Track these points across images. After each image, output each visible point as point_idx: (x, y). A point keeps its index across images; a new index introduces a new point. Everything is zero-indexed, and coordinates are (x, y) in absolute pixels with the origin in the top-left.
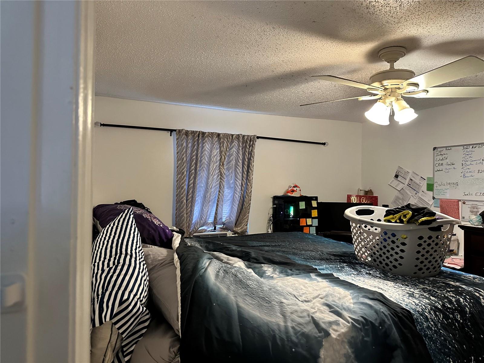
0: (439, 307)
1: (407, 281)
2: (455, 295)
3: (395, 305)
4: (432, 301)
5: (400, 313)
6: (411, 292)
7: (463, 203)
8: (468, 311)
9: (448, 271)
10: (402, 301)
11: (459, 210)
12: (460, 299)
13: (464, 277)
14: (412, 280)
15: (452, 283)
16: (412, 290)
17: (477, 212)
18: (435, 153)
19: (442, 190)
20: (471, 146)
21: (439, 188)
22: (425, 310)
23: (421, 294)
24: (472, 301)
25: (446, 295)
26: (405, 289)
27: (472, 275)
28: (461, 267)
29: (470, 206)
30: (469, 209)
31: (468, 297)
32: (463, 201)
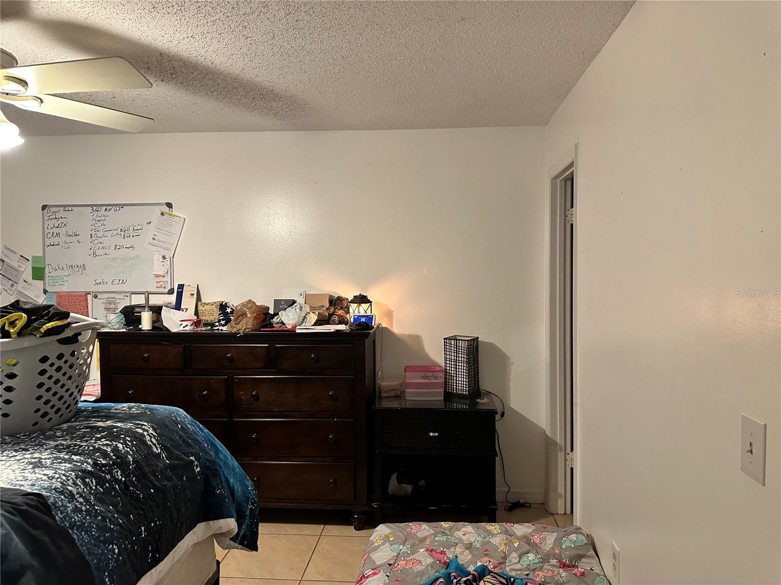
0: (88, 468)
1: (23, 442)
2: (110, 441)
3: (9, 493)
4: (76, 463)
5: (25, 505)
6: (36, 460)
7: (94, 297)
8: (131, 460)
9: (89, 406)
10: (21, 481)
11: (88, 308)
12: (118, 445)
13: (115, 409)
14: (32, 438)
15: (100, 424)
16: (37, 455)
17: (116, 309)
18: (45, 215)
19: (59, 278)
20: (104, 208)
21: (54, 274)
22: (66, 482)
23: (55, 457)
24: (134, 443)
25: (97, 446)
26: (22, 457)
27: (125, 405)
28: (97, 397)
29: (104, 301)
30: (103, 306)
31: (129, 439)
32: (93, 294)
